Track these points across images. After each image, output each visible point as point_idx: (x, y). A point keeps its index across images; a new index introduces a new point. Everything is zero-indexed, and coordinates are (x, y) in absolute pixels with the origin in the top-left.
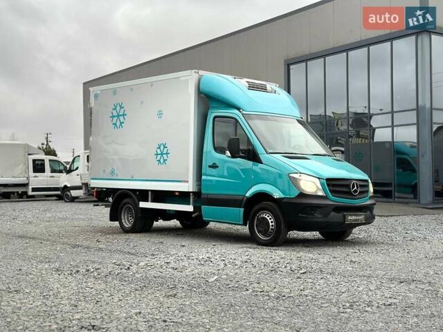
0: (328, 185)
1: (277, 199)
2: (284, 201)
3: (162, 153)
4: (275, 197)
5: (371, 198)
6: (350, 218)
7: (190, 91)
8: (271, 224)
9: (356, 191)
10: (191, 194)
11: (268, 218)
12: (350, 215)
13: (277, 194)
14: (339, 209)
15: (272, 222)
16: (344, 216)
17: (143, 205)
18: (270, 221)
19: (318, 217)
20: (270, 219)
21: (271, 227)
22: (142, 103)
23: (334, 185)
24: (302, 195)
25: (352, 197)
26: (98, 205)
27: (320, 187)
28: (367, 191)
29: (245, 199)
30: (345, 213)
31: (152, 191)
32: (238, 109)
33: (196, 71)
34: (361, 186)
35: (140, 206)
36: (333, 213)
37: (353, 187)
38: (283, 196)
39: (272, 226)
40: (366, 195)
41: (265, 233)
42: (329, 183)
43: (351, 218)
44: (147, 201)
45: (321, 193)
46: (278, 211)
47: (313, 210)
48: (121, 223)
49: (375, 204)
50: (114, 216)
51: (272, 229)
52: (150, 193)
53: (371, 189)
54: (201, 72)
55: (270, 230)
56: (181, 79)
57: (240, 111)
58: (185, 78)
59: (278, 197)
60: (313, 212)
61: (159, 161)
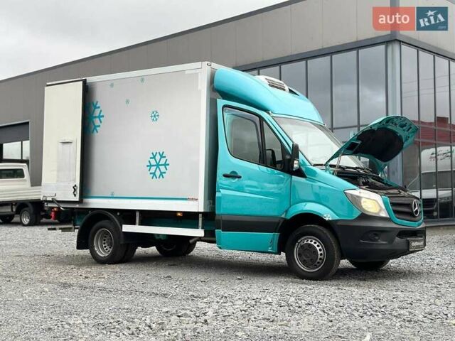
0: (393, 204)
1: (329, 221)
2: (339, 223)
3: (158, 165)
4: (327, 219)
6: (413, 243)
7: (199, 87)
8: (319, 252)
9: (417, 211)
10: (200, 215)
11: (316, 245)
13: (328, 215)
14: (402, 234)
15: (320, 250)
16: (408, 243)
17: (127, 228)
18: (318, 249)
19: (382, 243)
20: (318, 246)
21: (319, 257)
22: (127, 102)
24: (364, 216)
26: (55, 229)
27: (384, 207)
29: (282, 221)
30: (408, 239)
31: (141, 212)
32: (266, 110)
33: (209, 63)
35: (124, 230)
36: (397, 239)
37: (415, 206)
38: (337, 218)
39: (321, 254)
44: (134, 223)
45: (384, 214)
47: (376, 235)
48: (93, 252)
50: (82, 243)
51: (320, 259)
52: (137, 214)
54: (214, 65)
55: (318, 260)
56: (187, 72)
57: (269, 114)
58: (193, 71)
59: (330, 219)
60: (377, 238)
61: (154, 174)
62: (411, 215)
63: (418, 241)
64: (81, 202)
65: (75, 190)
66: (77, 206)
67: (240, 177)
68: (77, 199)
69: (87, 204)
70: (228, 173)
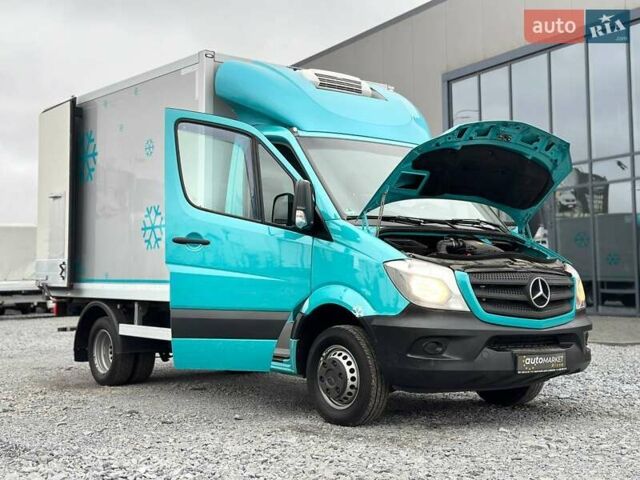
0: (475, 286)
1: (362, 318)
2: (375, 323)
3: (153, 226)
4: (357, 315)
5: (580, 313)
6: (528, 361)
8: (349, 375)
9: (541, 300)
11: (344, 362)
12: (528, 355)
13: (361, 308)
14: (500, 341)
15: (352, 371)
16: (515, 359)
17: (125, 330)
18: (348, 368)
19: (451, 360)
20: (349, 363)
21: (350, 383)
22: (121, 128)
23: (489, 287)
24: (414, 310)
25: (533, 313)
27: (457, 292)
28: (570, 300)
30: (516, 351)
32: (289, 126)
34: (555, 288)
35: (121, 333)
36: (488, 353)
37: (536, 289)
38: (371, 312)
39: (353, 379)
40: (566, 307)
41: (339, 394)
42: (477, 280)
43: (531, 362)
44: (133, 323)
45: (459, 305)
46: (364, 345)
47: (439, 345)
48: (92, 366)
49: (589, 327)
50: (82, 352)
51: (352, 387)
52: (136, 305)
53: (580, 293)
55: (348, 389)
56: (183, 72)
57: (293, 132)
58: (189, 70)
59: (362, 315)
60: (440, 349)
61: (148, 241)
62: (526, 306)
63: (539, 354)
64: (70, 288)
65: (63, 270)
66: (69, 295)
67: (206, 243)
68: (64, 284)
69: (80, 291)
70: (183, 235)
